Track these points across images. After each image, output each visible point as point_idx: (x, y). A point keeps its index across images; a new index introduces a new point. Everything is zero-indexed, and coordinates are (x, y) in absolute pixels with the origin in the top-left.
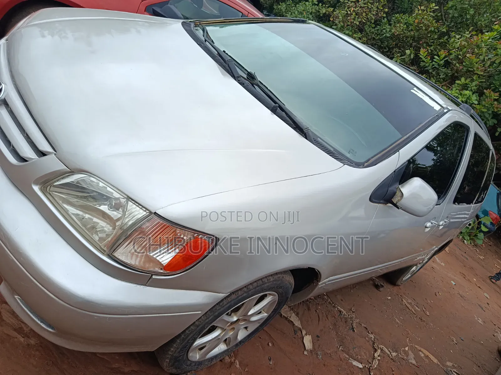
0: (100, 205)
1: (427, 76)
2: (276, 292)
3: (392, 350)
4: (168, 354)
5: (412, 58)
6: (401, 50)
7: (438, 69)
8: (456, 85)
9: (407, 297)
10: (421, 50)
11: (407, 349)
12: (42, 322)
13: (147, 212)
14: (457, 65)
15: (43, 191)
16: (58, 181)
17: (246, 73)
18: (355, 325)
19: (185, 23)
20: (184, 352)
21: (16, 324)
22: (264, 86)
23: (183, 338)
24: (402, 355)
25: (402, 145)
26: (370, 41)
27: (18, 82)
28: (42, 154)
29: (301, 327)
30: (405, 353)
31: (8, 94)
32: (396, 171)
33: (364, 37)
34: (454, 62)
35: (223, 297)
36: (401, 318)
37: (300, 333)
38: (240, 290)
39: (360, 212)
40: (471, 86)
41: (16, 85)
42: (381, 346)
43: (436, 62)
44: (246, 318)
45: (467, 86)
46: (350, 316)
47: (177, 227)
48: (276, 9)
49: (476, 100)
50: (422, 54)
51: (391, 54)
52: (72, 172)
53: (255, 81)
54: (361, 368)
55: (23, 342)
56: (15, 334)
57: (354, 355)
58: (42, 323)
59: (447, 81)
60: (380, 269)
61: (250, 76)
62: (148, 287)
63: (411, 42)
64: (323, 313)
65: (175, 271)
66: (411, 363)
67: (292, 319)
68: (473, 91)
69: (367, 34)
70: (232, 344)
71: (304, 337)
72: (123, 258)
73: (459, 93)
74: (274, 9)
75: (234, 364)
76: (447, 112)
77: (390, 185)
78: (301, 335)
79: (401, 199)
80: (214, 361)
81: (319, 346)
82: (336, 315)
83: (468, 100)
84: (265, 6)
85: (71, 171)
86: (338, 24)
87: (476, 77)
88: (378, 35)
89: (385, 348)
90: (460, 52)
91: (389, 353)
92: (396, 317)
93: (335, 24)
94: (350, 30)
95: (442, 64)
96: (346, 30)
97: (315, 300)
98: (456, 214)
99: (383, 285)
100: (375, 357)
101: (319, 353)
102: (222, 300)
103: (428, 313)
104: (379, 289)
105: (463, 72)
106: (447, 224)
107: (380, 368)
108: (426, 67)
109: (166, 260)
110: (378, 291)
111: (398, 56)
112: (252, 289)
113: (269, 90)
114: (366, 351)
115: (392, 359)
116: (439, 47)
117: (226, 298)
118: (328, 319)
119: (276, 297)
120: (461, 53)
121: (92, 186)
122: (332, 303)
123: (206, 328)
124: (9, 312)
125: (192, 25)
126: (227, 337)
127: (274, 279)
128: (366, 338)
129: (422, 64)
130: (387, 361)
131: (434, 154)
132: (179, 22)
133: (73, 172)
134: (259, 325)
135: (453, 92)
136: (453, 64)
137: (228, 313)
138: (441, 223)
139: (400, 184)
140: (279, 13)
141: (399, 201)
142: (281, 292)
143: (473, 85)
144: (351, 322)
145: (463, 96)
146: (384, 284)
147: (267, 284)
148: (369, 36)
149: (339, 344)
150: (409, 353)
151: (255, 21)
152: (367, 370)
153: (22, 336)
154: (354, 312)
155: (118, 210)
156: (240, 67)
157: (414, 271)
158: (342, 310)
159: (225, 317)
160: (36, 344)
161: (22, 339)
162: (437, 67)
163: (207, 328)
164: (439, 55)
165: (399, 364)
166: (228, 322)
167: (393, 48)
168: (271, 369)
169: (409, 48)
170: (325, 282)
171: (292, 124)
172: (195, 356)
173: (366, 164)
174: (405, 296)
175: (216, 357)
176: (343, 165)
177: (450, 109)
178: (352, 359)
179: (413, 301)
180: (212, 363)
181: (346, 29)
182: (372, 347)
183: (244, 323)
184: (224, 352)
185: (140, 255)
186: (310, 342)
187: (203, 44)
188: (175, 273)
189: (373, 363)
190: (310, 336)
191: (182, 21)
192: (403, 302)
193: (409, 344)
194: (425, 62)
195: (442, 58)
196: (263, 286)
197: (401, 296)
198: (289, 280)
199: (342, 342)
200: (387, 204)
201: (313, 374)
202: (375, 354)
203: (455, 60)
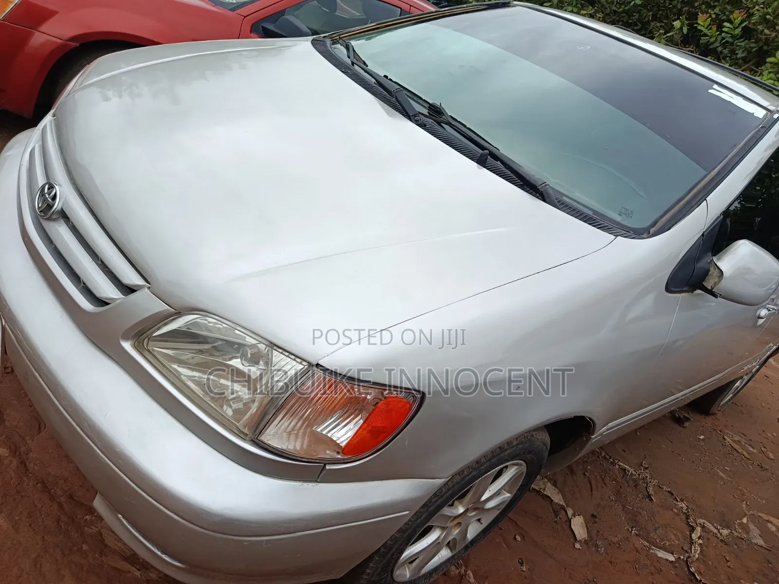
0: (230, 359)
2: (523, 460)
3: (720, 526)
4: (363, 578)
5: (685, 33)
6: (663, 23)
7: (732, 44)
8: (768, 65)
9: (730, 433)
10: (698, 16)
11: (745, 520)
12: (163, 552)
13: (305, 363)
14: (766, 31)
15: (139, 348)
16: (158, 329)
17: (427, 105)
18: (653, 490)
19: (316, 42)
20: (386, 573)
21: (125, 549)
22: (459, 122)
23: (384, 552)
24: (739, 532)
25: (709, 188)
26: (609, 17)
27: (79, 182)
28: (128, 290)
29: (564, 504)
30: (743, 529)
31: (66, 201)
32: (705, 234)
34: (760, 28)
35: (442, 483)
36: (726, 468)
37: (564, 514)
38: (466, 469)
41: (76, 185)
42: (701, 520)
43: (726, 33)
44: (478, 507)
46: (641, 476)
50: (702, 24)
51: (648, 32)
52: (179, 314)
53: (444, 117)
54: (672, 561)
55: (140, 577)
56: (125, 565)
57: (658, 541)
58: (163, 554)
59: (750, 61)
61: (433, 110)
62: (320, 484)
63: (679, 6)
64: (596, 476)
65: (361, 453)
66: (756, 544)
67: (548, 492)
69: (603, 6)
70: (459, 547)
71: (572, 520)
72: (275, 443)
73: (775, 78)
75: (466, 577)
76: (778, 119)
77: (698, 259)
78: (566, 517)
79: (720, 281)
80: (434, 576)
81: (598, 531)
82: (619, 476)
85: (176, 311)
88: (620, 5)
89: (708, 524)
90: (767, 8)
91: (715, 531)
92: (717, 469)
95: (738, 35)
99: (688, 416)
100: (693, 540)
101: (599, 543)
102: (441, 488)
103: (771, 456)
104: (684, 424)
105: (777, 42)
107: (704, 559)
108: (712, 43)
109: (345, 435)
110: (681, 428)
111: (661, 33)
112: (486, 463)
113: (469, 129)
114: (677, 532)
115: (721, 540)
116: (729, 7)
117: (447, 483)
118: (605, 484)
119: (523, 467)
120: (770, 10)
122: (608, 457)
125: (328, 42)
126: (450, 538)
127: (518, 442)
128: (674, 510)
130: (714, 545)
132: (308, 41)
134: (498, 512)
135: (765, 78)
136: (758, 32)
137: (452, 503)
139: (714, 256)
141: (716, 284)
142: (530, 458)
144: (645, 485)
146: (689, 414)
147: (509, 451)
148: (606, 8)
149: (630, 524)
150: (749, 528)
151: (425, 19)
152: (682, 563)
153: (138, 567)
154: (646, 468)
155: (257, 363)
156: (415, 98)
157: (738, 387)
158: (627, 467)
159: (447, 511)
160: (160, 578)
161: (138, 574)
162: (730, 40)
163: (418, 531)
164: (731, 19)
165: (736, 547)
166: (451, 517)
167: (649, 22)
168: (526, 578)
169: (676, 17)
171: (518, 182)
172: (405, 574)
173: (652, 230)
174: (726, 431)
175: (436, 569)
176: (615, 237)
178: (654, 548)
179: (742, 438)
180: (431, 579)
181: (566, 4)
182: (686, 524)
183: (475, 514)
184: (448, 561)
185: (300, 434)
186: (582, 527)
187: (350, 69)
188: (361, 457)
189: (691, 552)
190: (581, 516)
191: (311, 38)
192: (726, 441)
193: (747, 512)
194: (708, 36)
195: (737, 25)
196: (502, 455)
197: (721, 432)
198: (541, 439)
199: (634, 521)
200: (695, 292)
201: (595, 580)
202: (693, 535)
203: (761, 25)
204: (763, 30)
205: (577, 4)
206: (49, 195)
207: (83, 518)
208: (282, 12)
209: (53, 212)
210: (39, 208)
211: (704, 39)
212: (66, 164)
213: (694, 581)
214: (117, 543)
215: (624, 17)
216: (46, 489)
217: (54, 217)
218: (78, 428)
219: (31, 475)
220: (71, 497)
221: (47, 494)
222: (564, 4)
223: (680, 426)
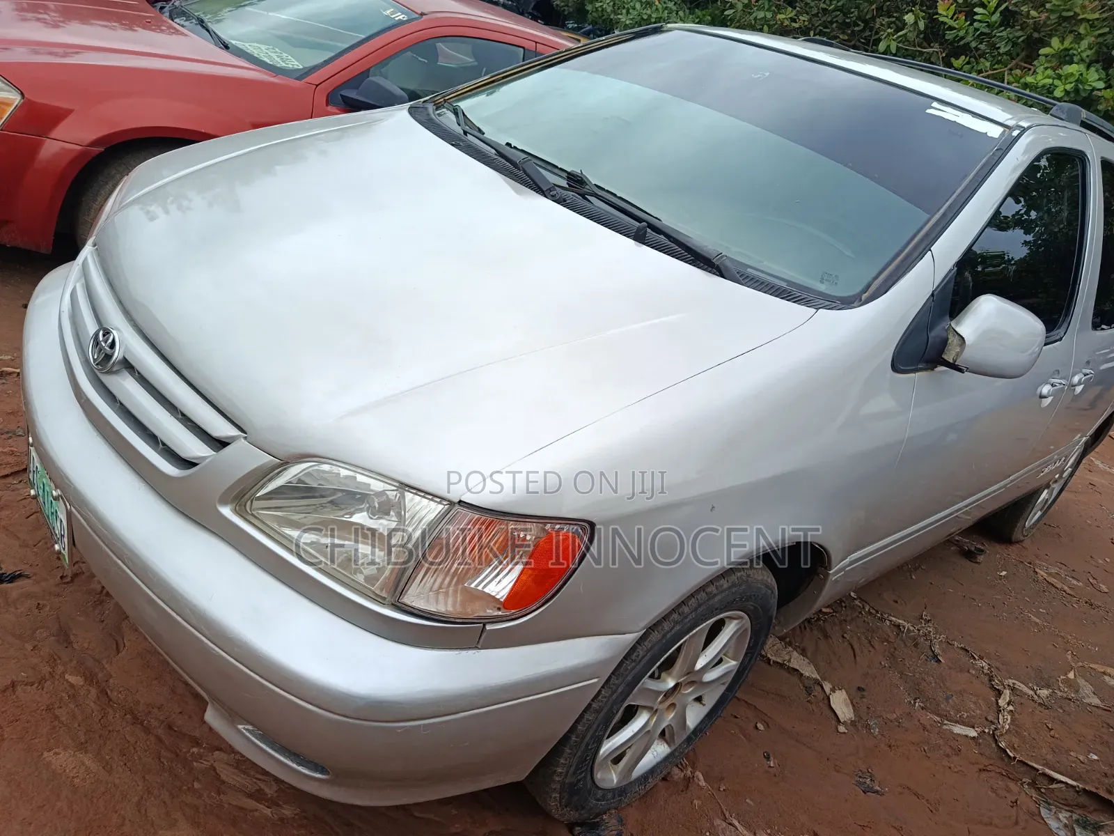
0: (352, 514)
1: (968, 58)
2: (741, 611)
3: (1037, 685)
4: (553, 781)
5: (922, 28)
6: (893, 17)
7: (989, 35)
8: (1042, 59)
9: (1044, 564)
10: (938, 4)
11: (1071, 675)
12: (299, 764)
13: (445, 503)
14: (1033, 13)
15: (241, 512)
16: (262, 487)
17: (565, 175)
18: (940, 649)
19: (415, 110)
20: (583, 772)
22: (608, 191)
23: (576, 742)
24: (1064, 691)
25: (933, 235)
27: (140, 321)
28: (220, 444)
29: (819, 678)
30: (1070, 686)
31: (126, 347)
32: (935, 293)
33: (801, 14)
34: (1025, 9)
35: (633, 640)
36: (1041, 610)
37: (820, 689)
38: (665, 620)
39: (885, 402)
40: (1079, 50)
41: (137, 326)
42: (1010, 681)
43: (980, 21)
44: (693, 678)
45: (1068, 55)
46: (921, 632)
47: (507, 518)
48: (592, 12)
49: (1099, 79)
50: (944, 13)
51: (874, 32)
52: (285, 464)
53: (587, 187)
54: (974, 737)
55: (271, 815)
56: (250, 804)
57: (952, 713)
58: (300, 766)
59: (1018, 55)
60: (963, 513)
61: (574, 180)
62: (482, 651)
64: (859, 638)
65: (526, 606)
66: (1090, 705)
67: (794, 664)
68: (1087, 60)
70: (679, 740)
71: (831, 696)
72: (420, 604)
73: (1054, 76)
74: (588, 11)
75: (694, 780)
76: (1019, 136)
77: (931, 326)
78: (823, 693)
79: (962, 350)
80: (651, 782)
81: (868, 707)
82: (890, 634)
83: (1079, 85)
84: (566, 13)
85: (282, 462)
86: (736, 4)
87: (1086, 29)
89: (1020, 684)
91: (1031, 693)
92: (1029, 612)
93: (729, 5)
94: (766, 7)
95: (996, 22)
96: (757, 10)
97: (834, 614)
98: (1108, 350)
99: (982, 548)
100: (1000, 707)
101: (872, 723)
102: (633, 649)
103: (1104, 588)
104: (976, 558)
105: (1052, 25)
106: (1091, 378)
107: (1017, 729)
108: (962, 38)
109: (504, 588)
110: (974, 564)
111: (889, 34)
112: (691, 613)
113: (621, 198)
114: (978, 700)
115: (1040, 704)
117: (640, 641)
118: (873, 647)
119: (744, 621)
121: (326, 480)
122: (874, 612)
123: (615, 712)
124: (230, 765)
125: (431, 107)
126: (664, 725)
127: (730, 585)
128: (971, 671)
129: (950, 35)
130: (1030, 710)
131: (1023, 231)
132: (404, 109)
133: (287, 463)
134: (722, 689)
135: (1039, 77)
136: (1022, 15)
137: (654, 672)
138: (1076, 379)
139: (951, 321)
140: (600, 17)
141: (958, 355)
142: (752, 608)
143: (1082, 49)
144: (928, 643)
145: (1066, 79)
147: (719, 597)
148: (811, 7)
149: (912, 694)
150: (1078, 684)
151: (554, 62)
152: (990, 740)
153: (266, 804)
154: (929, 621)
155: (388, 514)
156: (549, 168)
157: (1047, 500)
158: (901, 621)
159: (647, 683)
161: (268, 812)
162: (986, 30)
163: (617, 712)
165: (1061, 711)
166: (659, 693)
167: (873, 18)
168: (775, 776)
169: (909, 8)
170: (842, 567)
171: (686, 255)
172: (610, 777)
173: (864, 297)
174: (1037, 562)
175: (652, 771)
176: (815, 311)
177: (1025, 124)
178: (949, 723)
179: (1061, 569)
180: (647, 787)
182: (990, 688)
183: (692, 691)
184: (667, 759)
185: (451, 591)
186: (846, 705)
187: (463, 141)
188: (528, 612)
189: (999, 722)
190: (843, 690)
191: (408, 105)
192: (1039, 575)
193: (1073, 665)
194: (955, 29)
195: (993, 9)
196: (711, 602)
197: (1030, 564)
198: (762, 580)
199: (917, 691)
200: (936, 369)
201: (870, 770)
202: (1000, 701)
203: (1025, 5)
204: (1029, 11)
205: (770, 7)
206: (106, 342)
207: (189, 751)
208: (365, 74)
209: (114, 363)
210: (94, 360)
211: (950, 34)
212: (120, 303)
213: (1006, 760)
214: (235, 778)
215: (837, 16)
216: (136, 720)
217: (115, 369)
218: (179, 619)
219: (115, 705)
220: (170, 727)
221: (139, 726)
222: (752, 9)
223: (971, 561)
